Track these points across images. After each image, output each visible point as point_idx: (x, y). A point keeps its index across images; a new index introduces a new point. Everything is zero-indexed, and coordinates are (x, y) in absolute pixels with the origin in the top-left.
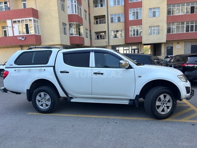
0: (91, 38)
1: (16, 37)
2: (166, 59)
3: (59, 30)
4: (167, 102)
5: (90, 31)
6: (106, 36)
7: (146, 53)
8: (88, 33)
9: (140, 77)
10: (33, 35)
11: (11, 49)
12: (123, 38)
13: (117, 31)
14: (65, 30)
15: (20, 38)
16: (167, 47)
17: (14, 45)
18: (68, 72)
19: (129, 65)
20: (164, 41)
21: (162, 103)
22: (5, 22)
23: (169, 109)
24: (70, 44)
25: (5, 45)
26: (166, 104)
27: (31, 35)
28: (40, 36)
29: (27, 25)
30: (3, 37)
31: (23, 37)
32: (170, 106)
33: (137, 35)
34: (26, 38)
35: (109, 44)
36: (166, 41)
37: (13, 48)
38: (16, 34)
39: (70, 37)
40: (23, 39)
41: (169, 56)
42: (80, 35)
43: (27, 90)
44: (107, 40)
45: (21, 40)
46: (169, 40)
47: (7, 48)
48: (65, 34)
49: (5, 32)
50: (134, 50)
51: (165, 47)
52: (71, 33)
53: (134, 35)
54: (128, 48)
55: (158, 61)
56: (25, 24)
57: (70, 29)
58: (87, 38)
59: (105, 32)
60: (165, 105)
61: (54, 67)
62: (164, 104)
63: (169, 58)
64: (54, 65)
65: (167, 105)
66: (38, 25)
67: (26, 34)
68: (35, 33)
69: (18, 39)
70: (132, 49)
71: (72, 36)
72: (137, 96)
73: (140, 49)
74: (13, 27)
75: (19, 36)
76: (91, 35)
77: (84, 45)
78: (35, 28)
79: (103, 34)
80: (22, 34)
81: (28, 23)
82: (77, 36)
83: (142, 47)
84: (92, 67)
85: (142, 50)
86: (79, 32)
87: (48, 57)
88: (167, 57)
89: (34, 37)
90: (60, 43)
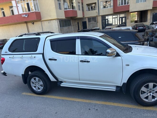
0: (83, 10)
1: (21, 15)
2: (151, 25)
3: (55, 6)
4: (155, 92)
5: (82, 3)
6: (96, 7)
7: (133, 19)
8: (80, 6)
9: (128, 65)
10: (33, 12)
11: (19, 25)
12: (112, 7)
13: (106, 2)
14: (59, 5)
15: (24, 16)
16: (153, 13)
17: (20, 22)
18: (56, 60)
19: (116, 53)
20: (151, 8)
21: (148, 90)
22: (11, 2)
23: (154, 99)
24: (65, 17)
25: (13, 22)
26: (153, 93)
27: (32, 12)
28: (40, 13)
29: (28, 4)
30: (11, 16)
31: (26, 14)
32: (156, 97)
33: (125, 4)
34: (28, 15)
35: (99, 14)
36: (153, 8)
37: (20, 24)
38: (21, 12)
39: (65, 11)
40: (26, 17)
41: (154, 23)
42: (73, 9)
43: (22, 75)
44: (97, 11)
45: (25, 17)
46: (155, 7)
47: (16, 24)
48: (60, 9)
49: (12, 11)
50: (122, 18)
51: (151, 13)
52: (65, 7)
53: (122, 4)
54: (116, 16)
55: (143, 28)
56: (26, 3)
57: (64, 4)
58: (79, 11)
59: (95, 3)
60: (151, 94)
61: (43, 54)
62: (150, 92)
63: (155, 24)
64: (43, 53)
65: (153, 95)
66: (37, 3)
67: (28, 12)
68: (35, 10)
69: (22, 16)
70: (120, 18)
71: (66, 10)
72: (124, 84)
73: (127, 17)
74: (17, 7)
75: (23, 14)
76: (83, 7)
77: (77, 17)
78: (35, 5)
79: (94, 5)
80: (25, 12)
81: (29, 2)
82: (71, 9)
83: (129, 15)
84: (78, 55)
85: (129, 18)
86: (72, 5)
87: (37, 45)
88: (153, 24)
89: (35, 13)
90: (56, 18)
